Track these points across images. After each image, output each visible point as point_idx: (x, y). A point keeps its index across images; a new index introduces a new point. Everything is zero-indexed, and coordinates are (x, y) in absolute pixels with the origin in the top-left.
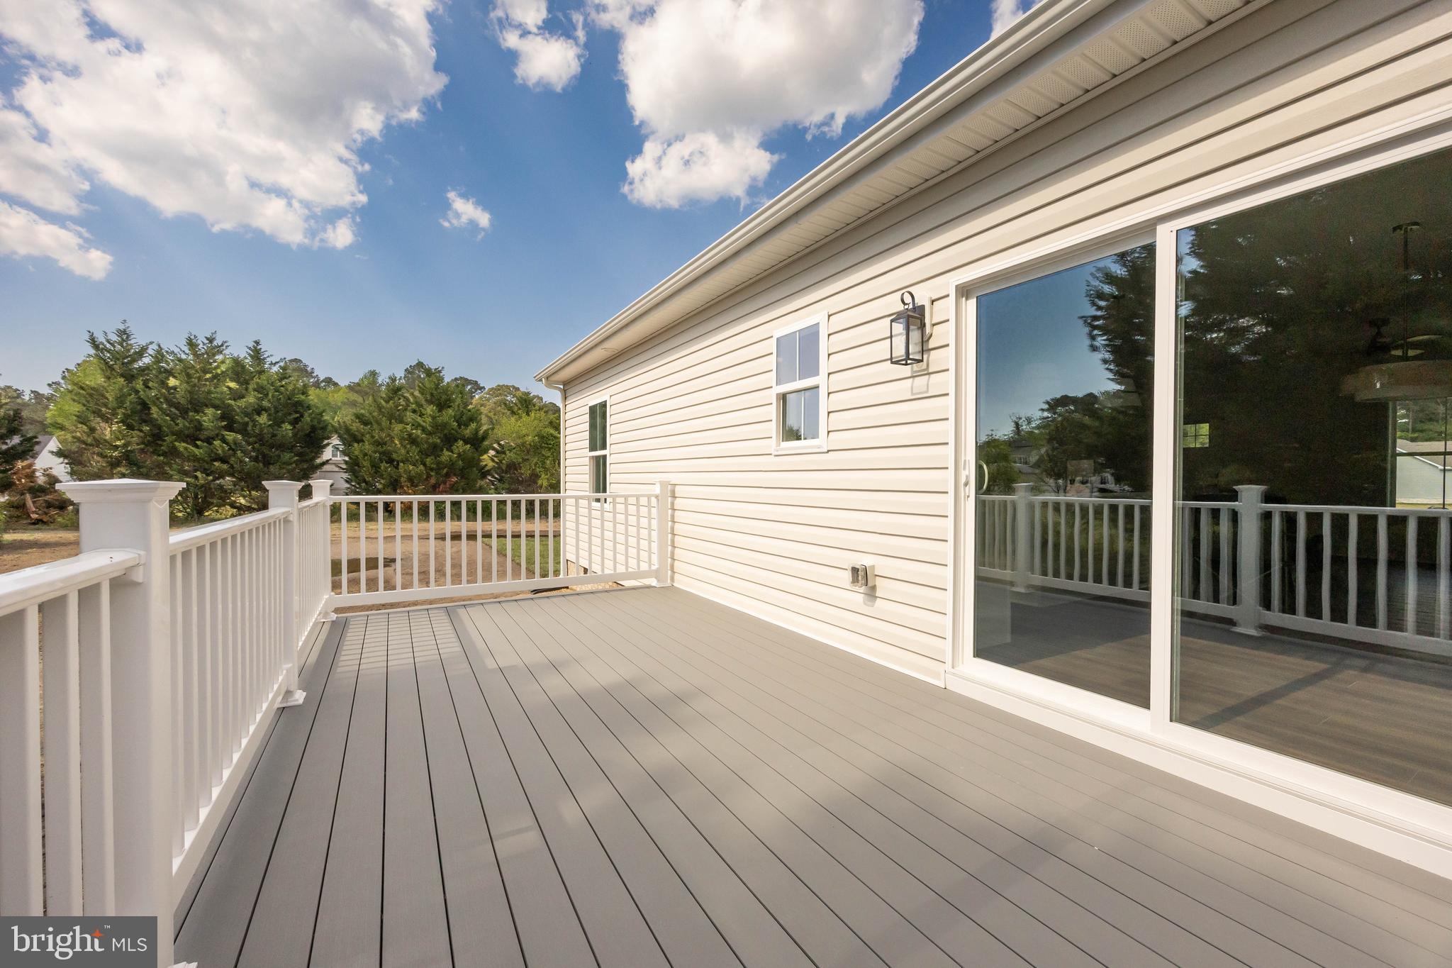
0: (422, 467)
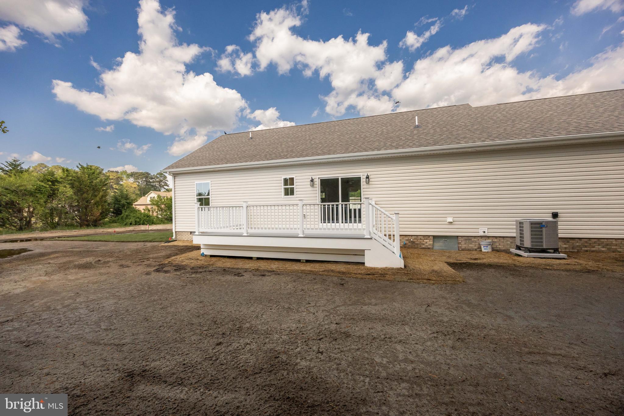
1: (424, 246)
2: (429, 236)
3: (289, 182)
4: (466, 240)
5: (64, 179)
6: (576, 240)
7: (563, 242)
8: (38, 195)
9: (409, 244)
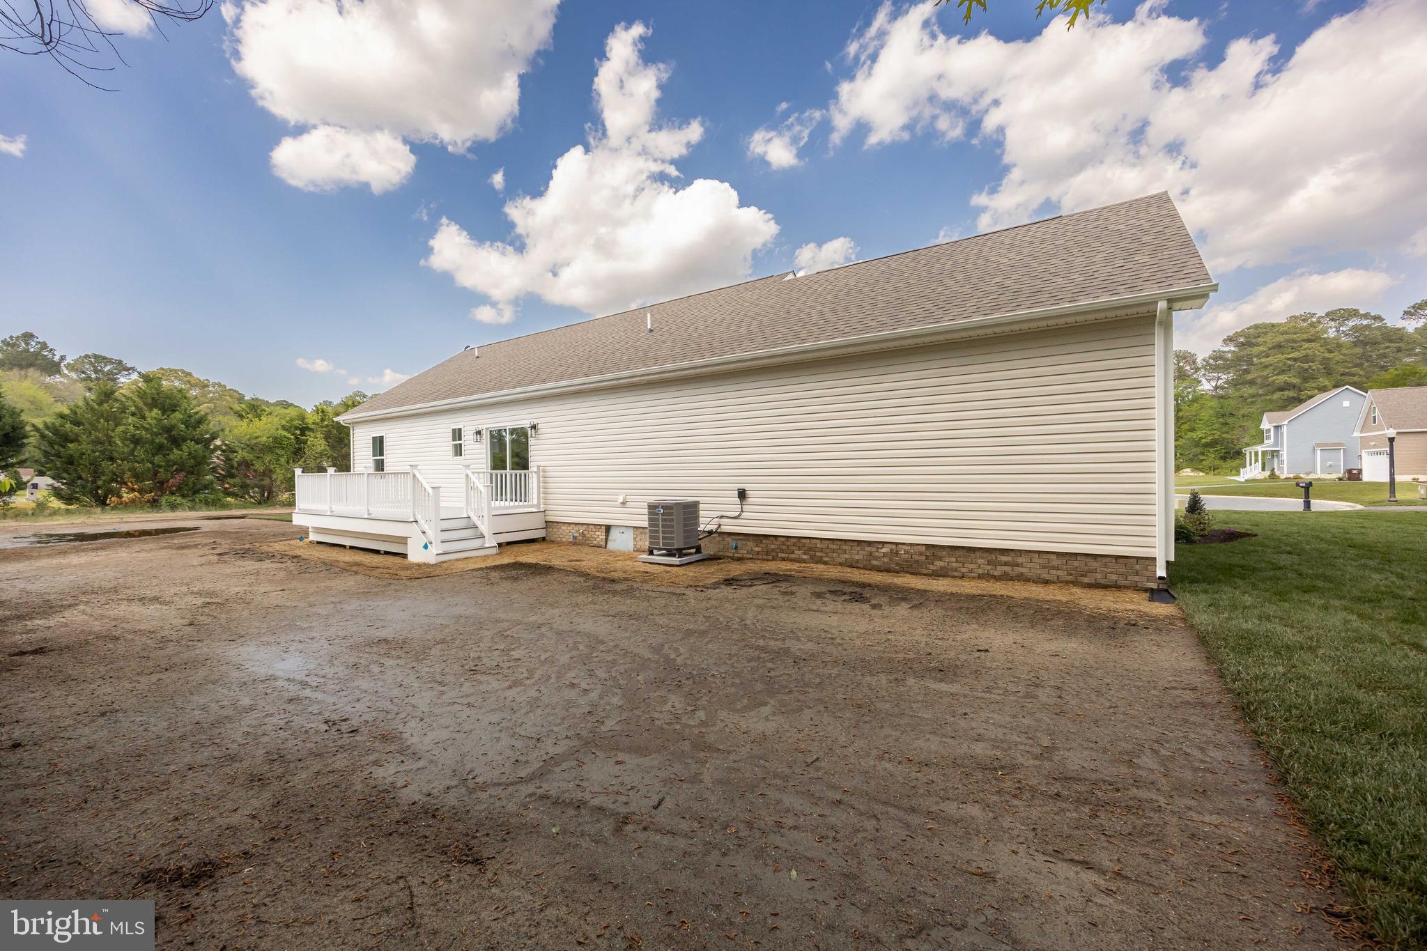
0: (149, 465)
1: (595, 542)
2: (601, 525)
3: (457, 434)
4: (641, 533)
5: (317, 424)
6: (771, 538)
7: (755, 541)
8: (279, 451)
9: (580, 538)
